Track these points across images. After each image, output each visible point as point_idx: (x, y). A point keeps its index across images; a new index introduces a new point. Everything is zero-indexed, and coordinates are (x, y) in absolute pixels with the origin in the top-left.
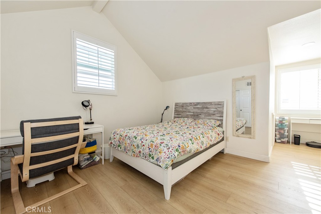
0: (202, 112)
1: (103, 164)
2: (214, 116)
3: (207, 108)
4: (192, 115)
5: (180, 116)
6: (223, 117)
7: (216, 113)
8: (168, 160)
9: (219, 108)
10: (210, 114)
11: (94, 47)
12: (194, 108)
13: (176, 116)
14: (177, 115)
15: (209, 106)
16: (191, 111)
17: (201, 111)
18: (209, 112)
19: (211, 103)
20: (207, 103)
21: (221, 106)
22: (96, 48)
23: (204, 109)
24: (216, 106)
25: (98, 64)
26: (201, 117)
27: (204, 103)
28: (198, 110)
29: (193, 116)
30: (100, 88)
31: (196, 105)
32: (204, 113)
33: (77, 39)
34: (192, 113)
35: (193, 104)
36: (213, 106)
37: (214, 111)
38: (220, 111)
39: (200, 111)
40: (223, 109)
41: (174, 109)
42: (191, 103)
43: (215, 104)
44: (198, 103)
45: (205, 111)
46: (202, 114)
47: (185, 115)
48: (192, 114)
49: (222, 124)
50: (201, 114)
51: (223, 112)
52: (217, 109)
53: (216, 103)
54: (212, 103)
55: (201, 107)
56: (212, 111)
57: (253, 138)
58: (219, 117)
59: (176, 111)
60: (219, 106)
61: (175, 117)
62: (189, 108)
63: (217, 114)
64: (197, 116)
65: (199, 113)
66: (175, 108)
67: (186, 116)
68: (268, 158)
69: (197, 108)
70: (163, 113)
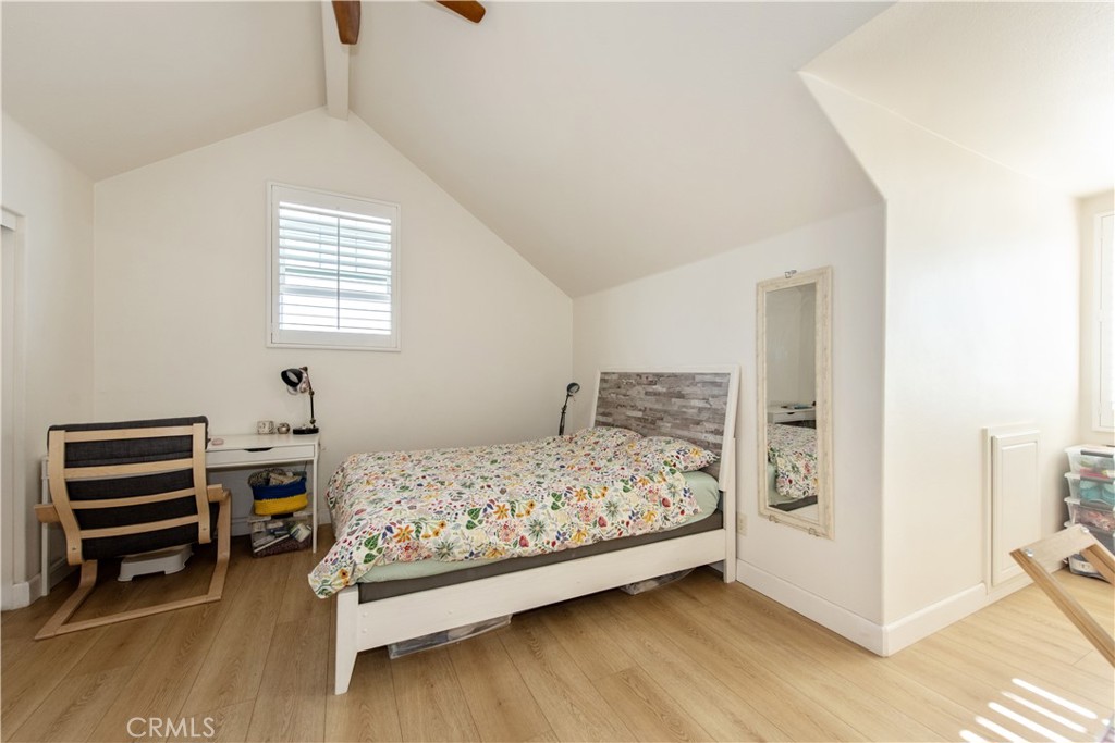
0: (666, 412)
1: (314, 551)
2: (699, 428)
3: (681, 396)
4: (639, 419)
5: (610, 420)
6: (721, 433)
7: (704, 416)
8: (332, 567)
9: (713, 397)
10: (686, 419)
11: (328, 218)
12: (646, 393)
13: (602, 419)
14: (604, 414)
15: (686, 390)
16: (640, 404)
17: (664, 404)
18: (684, 410)
19: (694, 378)
20: (682, 375)
21: (721, 393)
22: (334, 221)
23: (673, 400)
24: (708, 391)
25: (338, 263)
26: (663, 430)
27: (675, 376)
28: (657, 401)
29: (642, 424)
30: (341, 330)
31: (652, 383)
32: (672, 415)
33: (282, 204)
34: (640, 410)
35: (644, 380)
36: (698, 390)
37: (701, 410)
38: (715, 411)
39: (658, 406)
40: (726, 403)
41: (597, 394)
42: (639, 375)
43: (705, 383)
44: (659, 376)
45: (676, 408)
46: (667, 418)
47: (623, 417)
48: (640, 414)
49: (718, 461)
50: (662, 419)
51: (724, 415)
52: (706, 400)
53: (707, 378)
54: (698, 378)
55: (665, 390)
56: (693, 408)
57: (826, 536)
58: (712, 432)
59: (602, 401)
60: (716, 391)
61: (598, 424)
62: (633, 392)
63: (707, 421)
64: (653, 423)
65: (658, 415)
66: (600, 392)
67: (625, 423)
68: (880, 635)
69: (657, 394)
70: (565, 406)
